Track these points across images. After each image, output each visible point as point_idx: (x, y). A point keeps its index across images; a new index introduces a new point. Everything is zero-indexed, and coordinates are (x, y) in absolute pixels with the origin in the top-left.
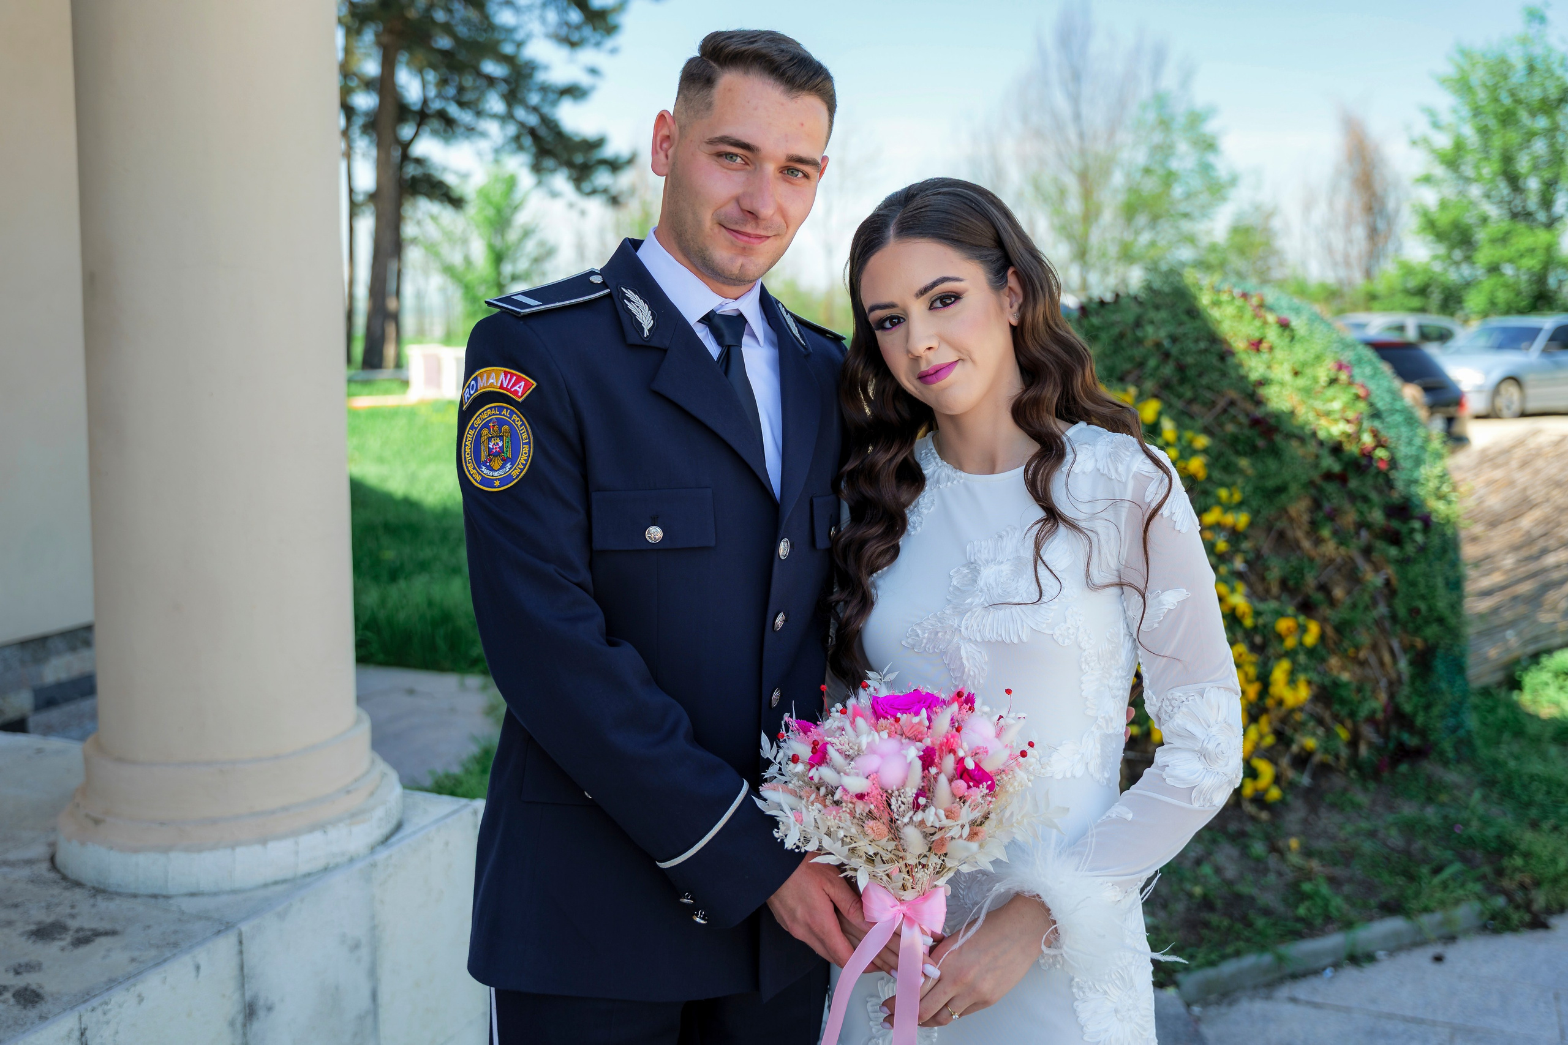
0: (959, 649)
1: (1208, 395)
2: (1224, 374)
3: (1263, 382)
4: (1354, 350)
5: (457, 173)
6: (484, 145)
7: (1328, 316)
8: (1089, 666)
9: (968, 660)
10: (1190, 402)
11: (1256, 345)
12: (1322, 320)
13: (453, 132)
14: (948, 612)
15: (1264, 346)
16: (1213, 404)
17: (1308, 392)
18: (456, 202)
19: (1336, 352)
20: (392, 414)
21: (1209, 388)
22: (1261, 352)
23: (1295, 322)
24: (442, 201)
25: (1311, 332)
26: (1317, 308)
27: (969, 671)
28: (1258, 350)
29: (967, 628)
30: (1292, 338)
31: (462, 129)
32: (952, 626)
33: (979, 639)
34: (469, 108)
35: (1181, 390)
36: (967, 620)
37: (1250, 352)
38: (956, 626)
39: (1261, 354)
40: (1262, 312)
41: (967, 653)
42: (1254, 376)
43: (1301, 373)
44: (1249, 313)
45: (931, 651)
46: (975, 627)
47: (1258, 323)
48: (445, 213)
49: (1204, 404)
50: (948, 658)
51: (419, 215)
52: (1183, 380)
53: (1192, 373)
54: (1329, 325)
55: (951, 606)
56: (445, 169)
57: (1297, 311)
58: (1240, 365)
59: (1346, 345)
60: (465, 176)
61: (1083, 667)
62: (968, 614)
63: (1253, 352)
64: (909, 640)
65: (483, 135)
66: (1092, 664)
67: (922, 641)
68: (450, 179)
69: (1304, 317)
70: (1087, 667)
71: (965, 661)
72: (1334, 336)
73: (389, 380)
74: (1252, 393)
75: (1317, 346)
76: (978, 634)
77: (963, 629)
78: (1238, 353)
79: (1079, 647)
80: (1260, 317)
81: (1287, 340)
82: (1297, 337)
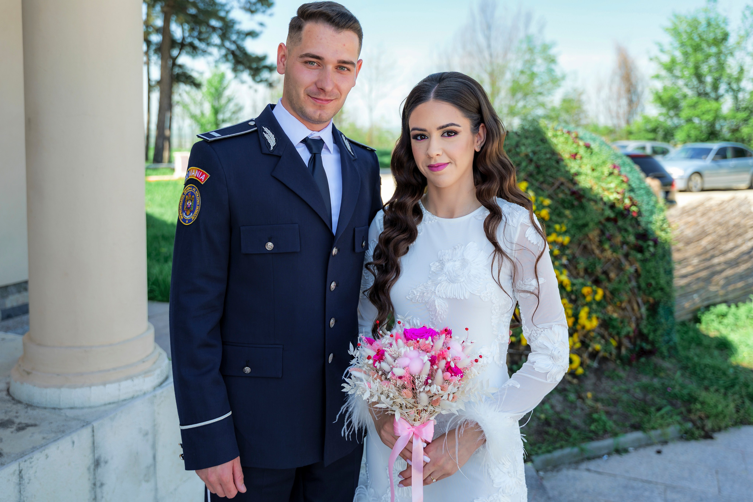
0: (434, 301)
1: (551, 180)
2: (558, 170)
3: (577, 174)
4: (621, 159)
5: (198, 72)
6: (211, 59)
7: (609, 143)
8: (495, 311)
9: (438, 306)
10: (542, 183)
11: (574, 156)
12: (606, 145)
13: (196, 53)
14: (429, 283)
15: (578, 157)
16: (553, 184)
17: (599, 179)
18: (197, 85)
19: (613, 160)
20: (167, 184)
21: (551, 176)
22: (576, 159)
23: (593, 145)
24: (191, 85)
25: (601, 150)
26: (604, 138)
27: (439, 312)
28: (575, 159)
29: (438, 291)
30: (592, 153)
31: (200, 52)
32: (431, 290)
33: (444, 297)
34: (204, 41)
35: (538, 177)
36: (439, 287)
37: (571, 159)
38: (433, 290)
39: (576, 160)
40: (577, 140)
41: (438, 303)
42: (573, 171)
43: (596, 170)
44: (571, 141)
45: (421, 302)
46: (443, 291)
47: (575, 145)
48: (193, 90)
49: (549, 184)
50: (429, 305)
51: (180, 91)
52: (539, 173)
53: (543, 169)
54: (609, 147)
55: (431, 280)
56: (192, 70)
57: (594, 140)
58: (566, 166)
59: (618, 157)
60: (201, 73)
61: (493, 312)
62: (439, 285)
63: (572, 159)
64: (410, 296)
65: (210, 54)
66: (497, 310)
67: (416, 297)
68: (195, 75)
69: (597, 143)
70: (494, 311)
71: (437, 307)
72: (612, 152)
73: (165, 168)
74: (572, 180)
75: (603, 157)
76: (444, 294)
77: (436, 292)
78: (565, 160)
79: (492, 302)
80: (576, 143)
81: (589, 154)
82: (594, 152)
